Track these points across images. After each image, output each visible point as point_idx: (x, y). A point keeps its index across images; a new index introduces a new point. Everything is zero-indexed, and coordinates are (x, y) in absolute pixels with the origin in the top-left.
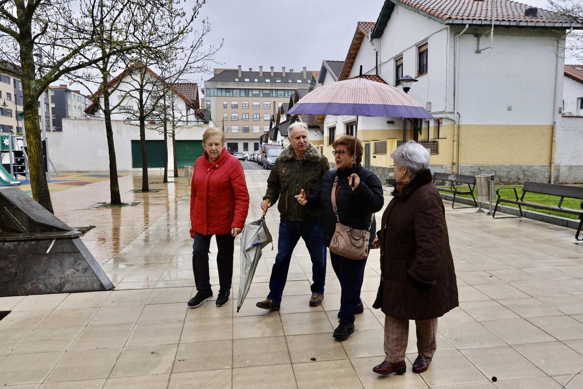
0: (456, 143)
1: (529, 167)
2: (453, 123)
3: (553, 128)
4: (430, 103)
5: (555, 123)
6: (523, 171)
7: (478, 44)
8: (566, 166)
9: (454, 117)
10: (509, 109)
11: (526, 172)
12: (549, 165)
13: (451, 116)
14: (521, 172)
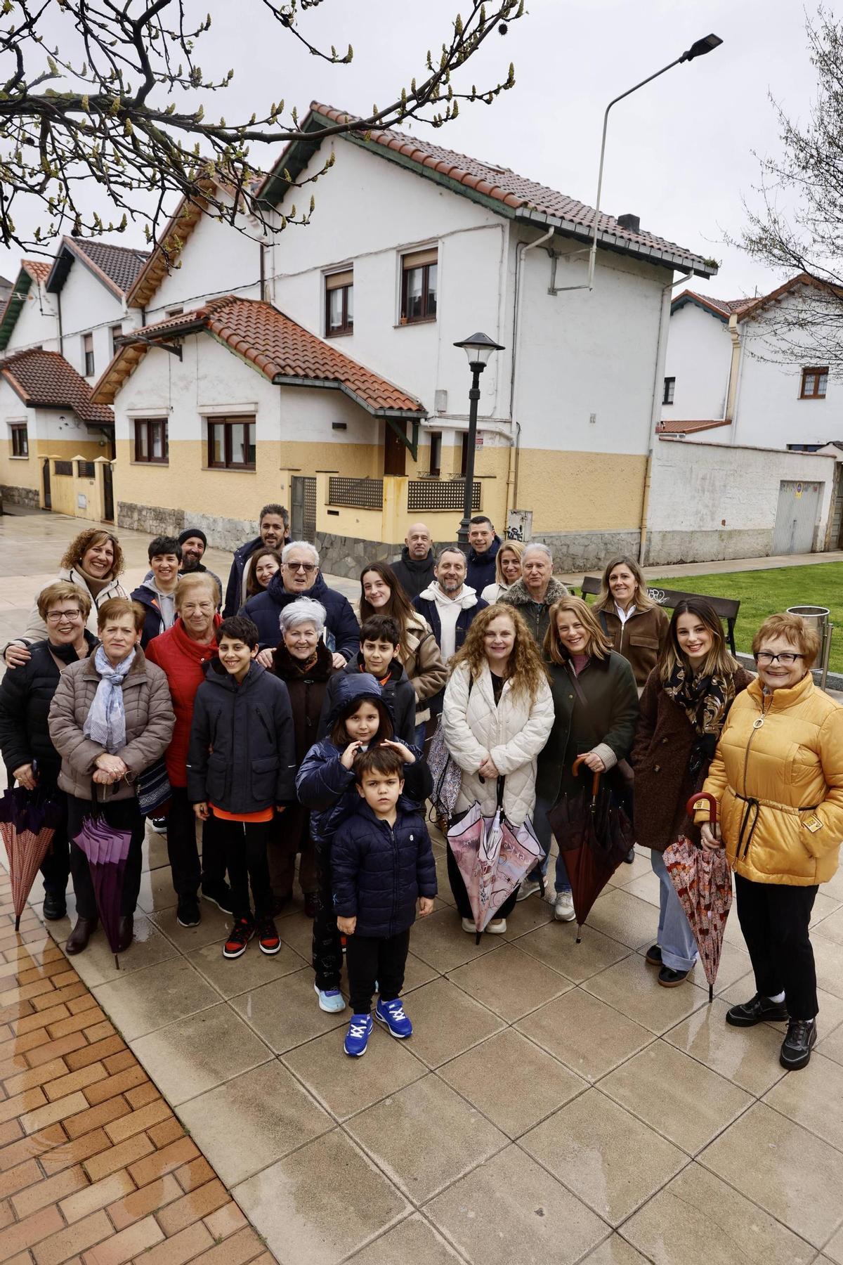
0: (512, 487)
1: (613, 535)
2: (509, 444)
3: (647, 460)
4: (445, 392)
5: (651, 451)
6: (606, 544)
7: (554, 274)
8: (660, 532)
9: (511, 432)
10: (593, 419)
11: (609, 546)
12: (638, 530)
13: (505, 429)
14: (602, 546)
